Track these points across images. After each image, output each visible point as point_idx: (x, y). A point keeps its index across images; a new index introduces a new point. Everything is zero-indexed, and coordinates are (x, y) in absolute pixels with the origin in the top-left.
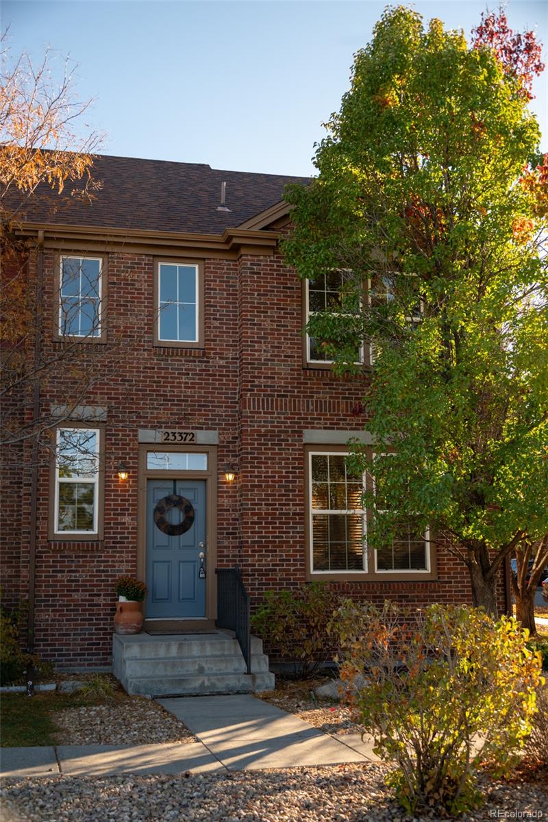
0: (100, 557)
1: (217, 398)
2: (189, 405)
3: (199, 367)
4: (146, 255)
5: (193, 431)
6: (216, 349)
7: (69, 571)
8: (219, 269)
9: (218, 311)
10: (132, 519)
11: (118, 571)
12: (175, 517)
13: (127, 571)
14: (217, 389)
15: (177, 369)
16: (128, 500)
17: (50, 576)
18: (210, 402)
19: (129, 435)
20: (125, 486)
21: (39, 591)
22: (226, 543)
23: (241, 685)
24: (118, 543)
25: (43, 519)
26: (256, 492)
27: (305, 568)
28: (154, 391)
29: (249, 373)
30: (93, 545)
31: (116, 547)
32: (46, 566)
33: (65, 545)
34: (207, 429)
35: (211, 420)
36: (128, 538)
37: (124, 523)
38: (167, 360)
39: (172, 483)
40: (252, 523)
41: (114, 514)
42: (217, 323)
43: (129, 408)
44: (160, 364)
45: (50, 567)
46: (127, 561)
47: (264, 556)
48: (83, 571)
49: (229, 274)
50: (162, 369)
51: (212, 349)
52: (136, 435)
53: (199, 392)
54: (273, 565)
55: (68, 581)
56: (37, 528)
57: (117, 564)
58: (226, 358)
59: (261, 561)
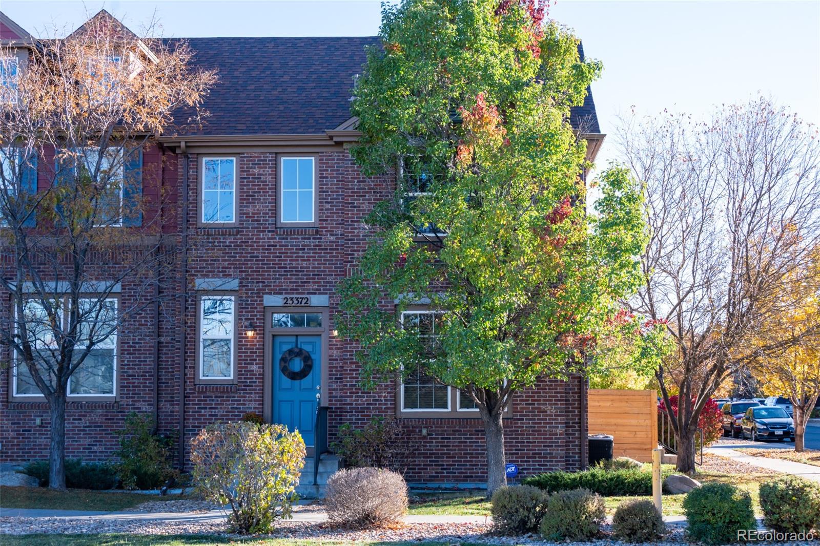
0: (234, 397)
1: (328, 268)
2: (305, 275)
3: (313, 243)
4: (270, 153)
5: (308, 296)
6: (327, 228)
7: (210, 408)
8: (330, 160)
9: (329, 195)
10: (259, 368)
11: (248, 408)
12: (297, 365)
13: (255, 408)
14: (327, 260)
15: (295, 246)
16: (256, 353)
17: (196, 412)
18: (322, 271)
19: (256, 301)
20: (253, 341)
21: (187, 423)
22: (335, 386)
23: (307, 492)
24: (248, 386)
25: (190, 367)
26: (354, 345)
27: (395, 406)
28: (276, 264)
29: (349, 247)
30: (227, 388)
31: (246, 390)
32: (193, 404)
33: (206, 388)
34: (320, 294)
35: (323, 286)
36: (255, 382)
37: (253, 371)
38: (287, 239)
39: (295, 337)
40: (350, 370)
41: (245, 364)
42: (328, 206)
43: (256, 279)
44: (281, 242)
45: (197, 404)
46: (255, 401)
47: (360, 397)
48: (221, 408)
49: (339, 163)
50: (283, 246)
51: (324, 228)
52: (262, 301)
53: (314, 264)
54: (368, 404)
55: (210, 415)
56: (185, 375)
57: (247, 403)
58: (336, 235)
59: (358, 400)
